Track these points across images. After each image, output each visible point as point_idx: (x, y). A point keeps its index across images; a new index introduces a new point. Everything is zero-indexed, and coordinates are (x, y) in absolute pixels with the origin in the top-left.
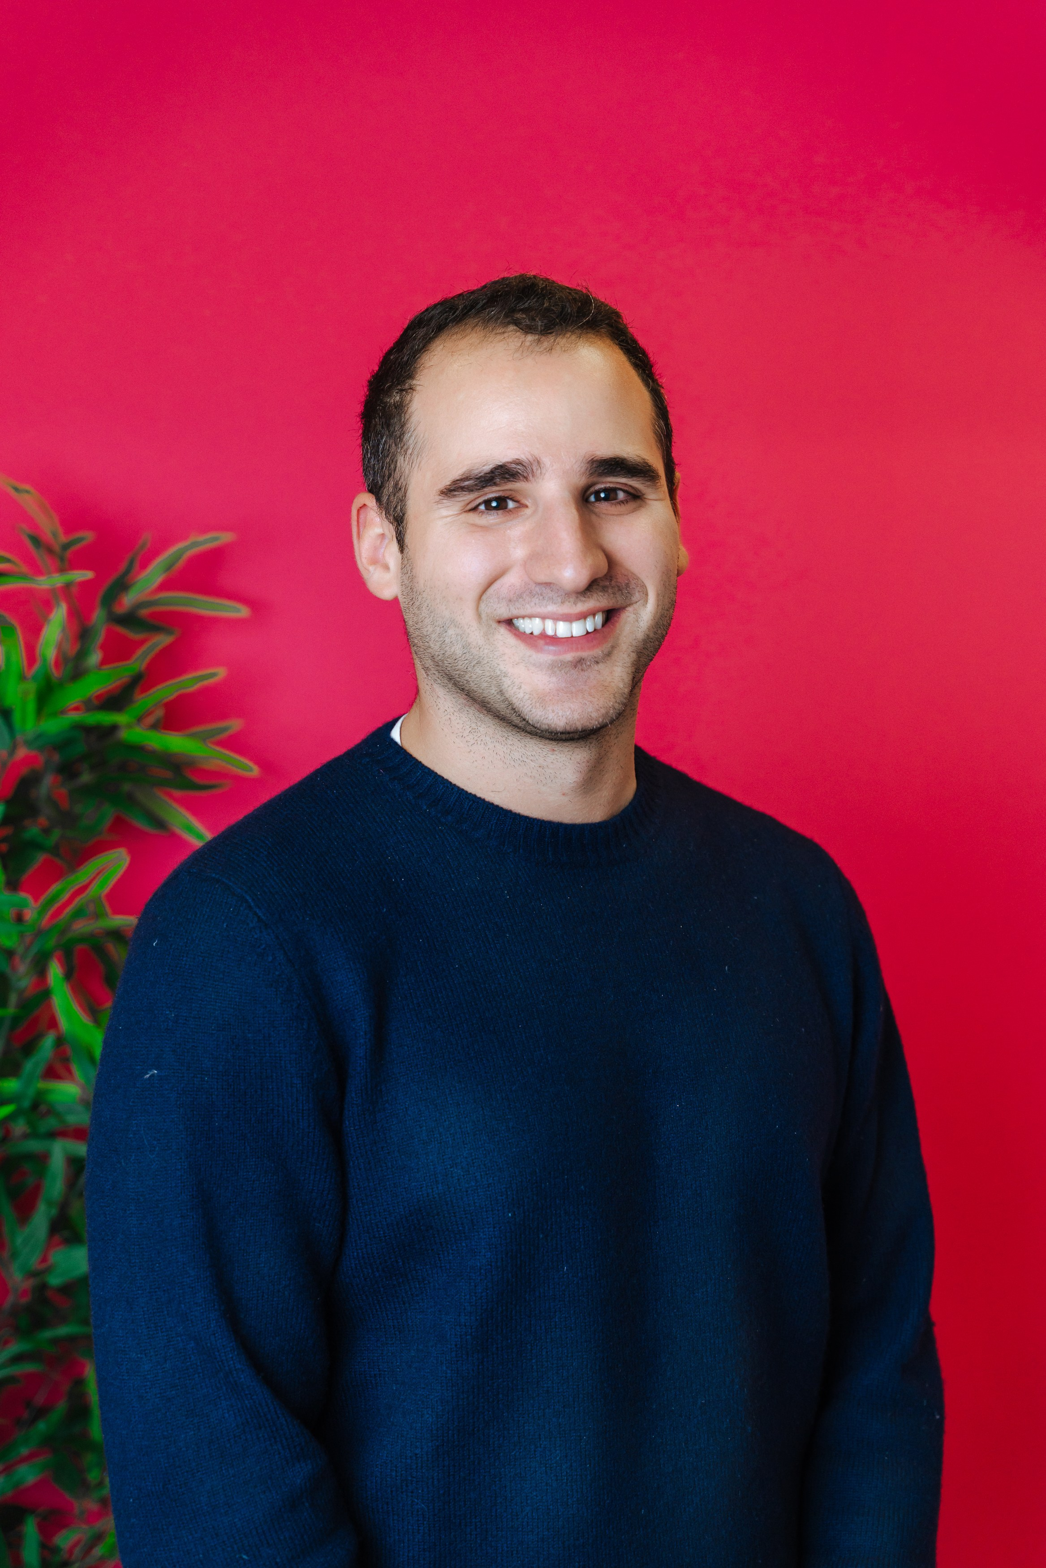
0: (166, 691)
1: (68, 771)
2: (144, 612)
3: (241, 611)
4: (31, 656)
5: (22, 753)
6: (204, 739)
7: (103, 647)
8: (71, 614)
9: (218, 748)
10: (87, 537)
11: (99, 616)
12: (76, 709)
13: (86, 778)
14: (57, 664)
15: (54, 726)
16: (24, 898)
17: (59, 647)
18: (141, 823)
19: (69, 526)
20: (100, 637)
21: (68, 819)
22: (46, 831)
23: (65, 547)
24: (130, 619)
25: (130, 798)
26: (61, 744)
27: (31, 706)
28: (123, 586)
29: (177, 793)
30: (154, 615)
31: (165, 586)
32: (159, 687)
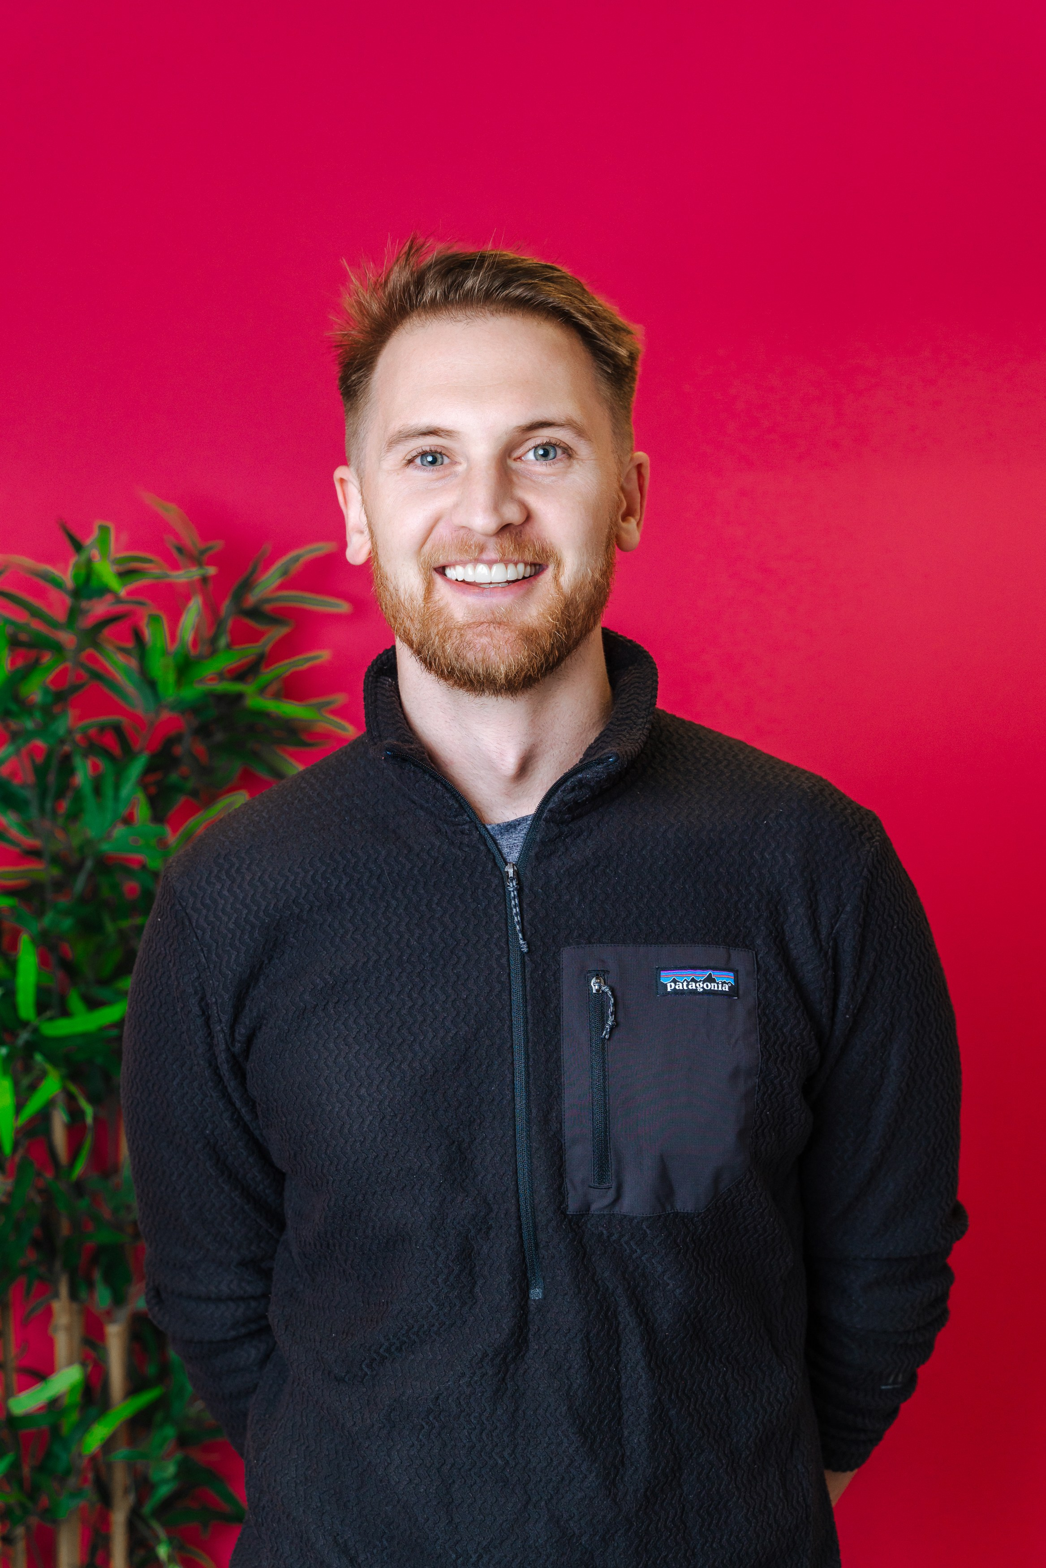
0: (284, 668)
1: (203, 731)
2: (267, 607)
3: (343, 607)
4: (173, 636)
5: (165, 714)
6: (319, 708)
7: (232, 632)
8: (206, 604)
9: (332, 717)
10: (217, 545)
11: (226, 606)
12: (212, 679)
13: (219, 736)
14: (195, 643)
15: (191, 692)
16: (166, 830)
17: (197, 630)
18: (262, 773)
19: (205, 535)
20: (229, 624)
21: (205, 771)
22: (185, 778)
23: (202, 553)
24: (255, 613)
25: (255, 755)
26: (194, 709)
27: (171, 677)
28: (248, 585)
29: (291, 749)
30: (276, 610)
31: (282, 587)
32: (277, 665)
